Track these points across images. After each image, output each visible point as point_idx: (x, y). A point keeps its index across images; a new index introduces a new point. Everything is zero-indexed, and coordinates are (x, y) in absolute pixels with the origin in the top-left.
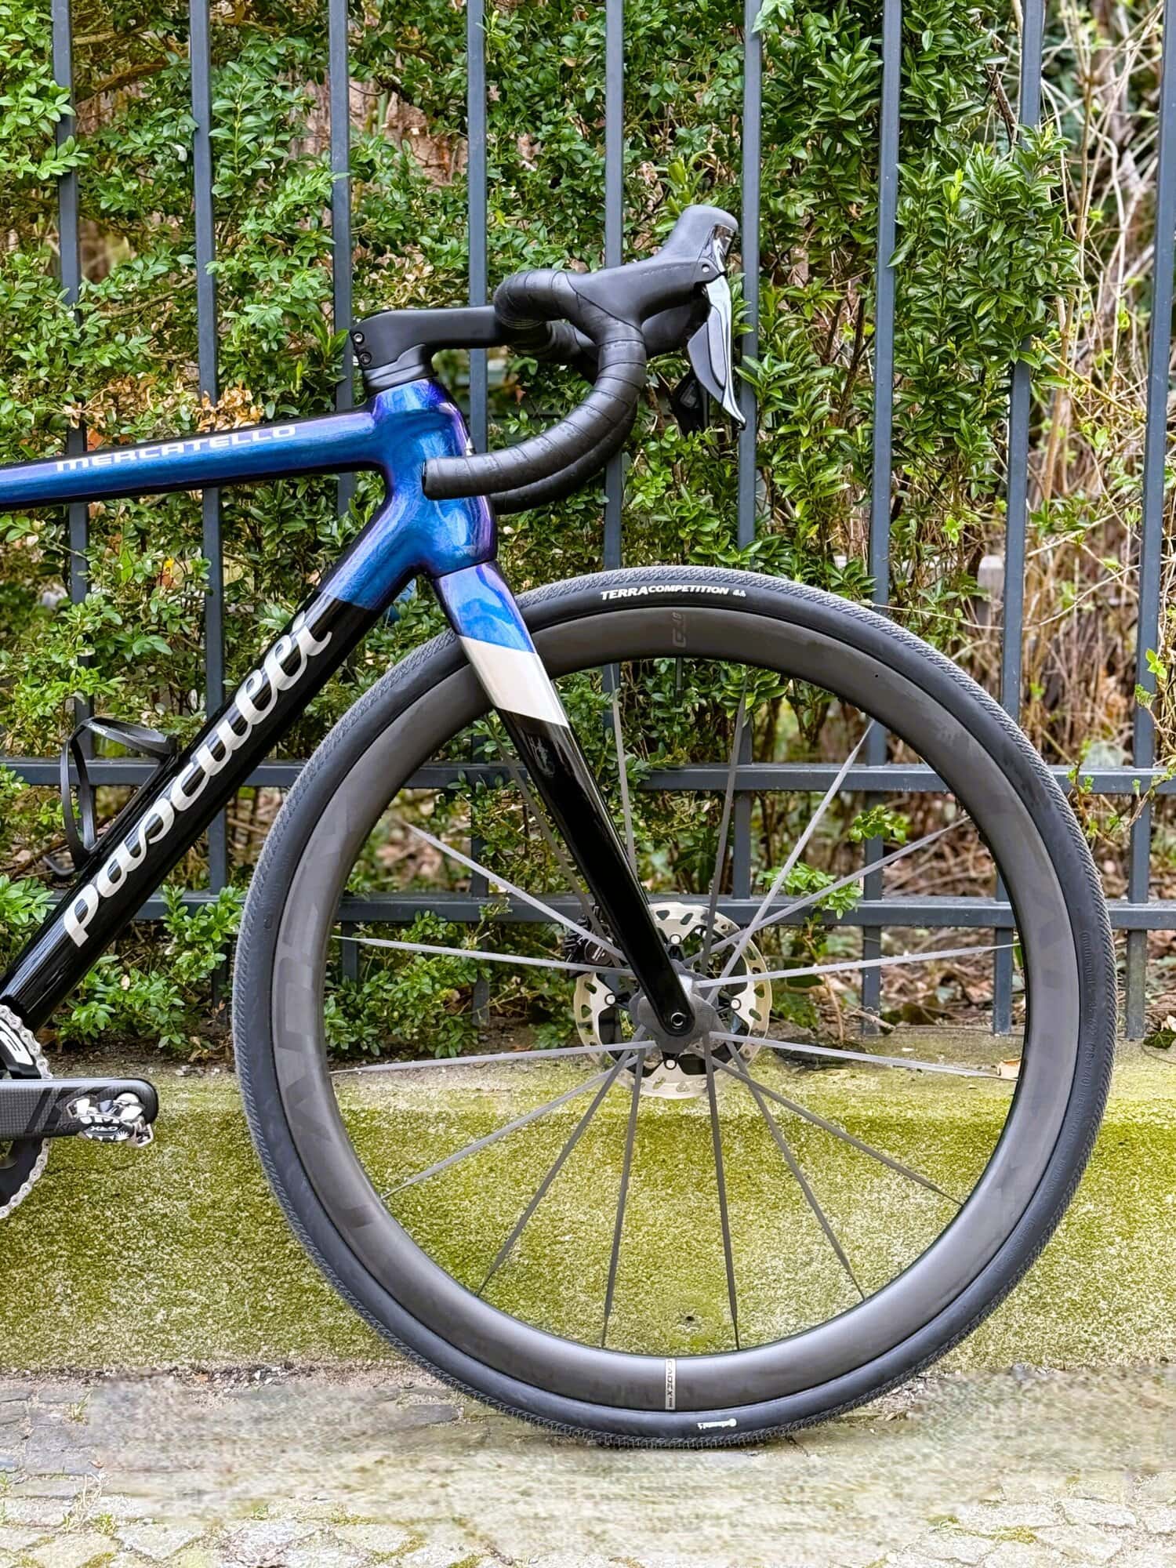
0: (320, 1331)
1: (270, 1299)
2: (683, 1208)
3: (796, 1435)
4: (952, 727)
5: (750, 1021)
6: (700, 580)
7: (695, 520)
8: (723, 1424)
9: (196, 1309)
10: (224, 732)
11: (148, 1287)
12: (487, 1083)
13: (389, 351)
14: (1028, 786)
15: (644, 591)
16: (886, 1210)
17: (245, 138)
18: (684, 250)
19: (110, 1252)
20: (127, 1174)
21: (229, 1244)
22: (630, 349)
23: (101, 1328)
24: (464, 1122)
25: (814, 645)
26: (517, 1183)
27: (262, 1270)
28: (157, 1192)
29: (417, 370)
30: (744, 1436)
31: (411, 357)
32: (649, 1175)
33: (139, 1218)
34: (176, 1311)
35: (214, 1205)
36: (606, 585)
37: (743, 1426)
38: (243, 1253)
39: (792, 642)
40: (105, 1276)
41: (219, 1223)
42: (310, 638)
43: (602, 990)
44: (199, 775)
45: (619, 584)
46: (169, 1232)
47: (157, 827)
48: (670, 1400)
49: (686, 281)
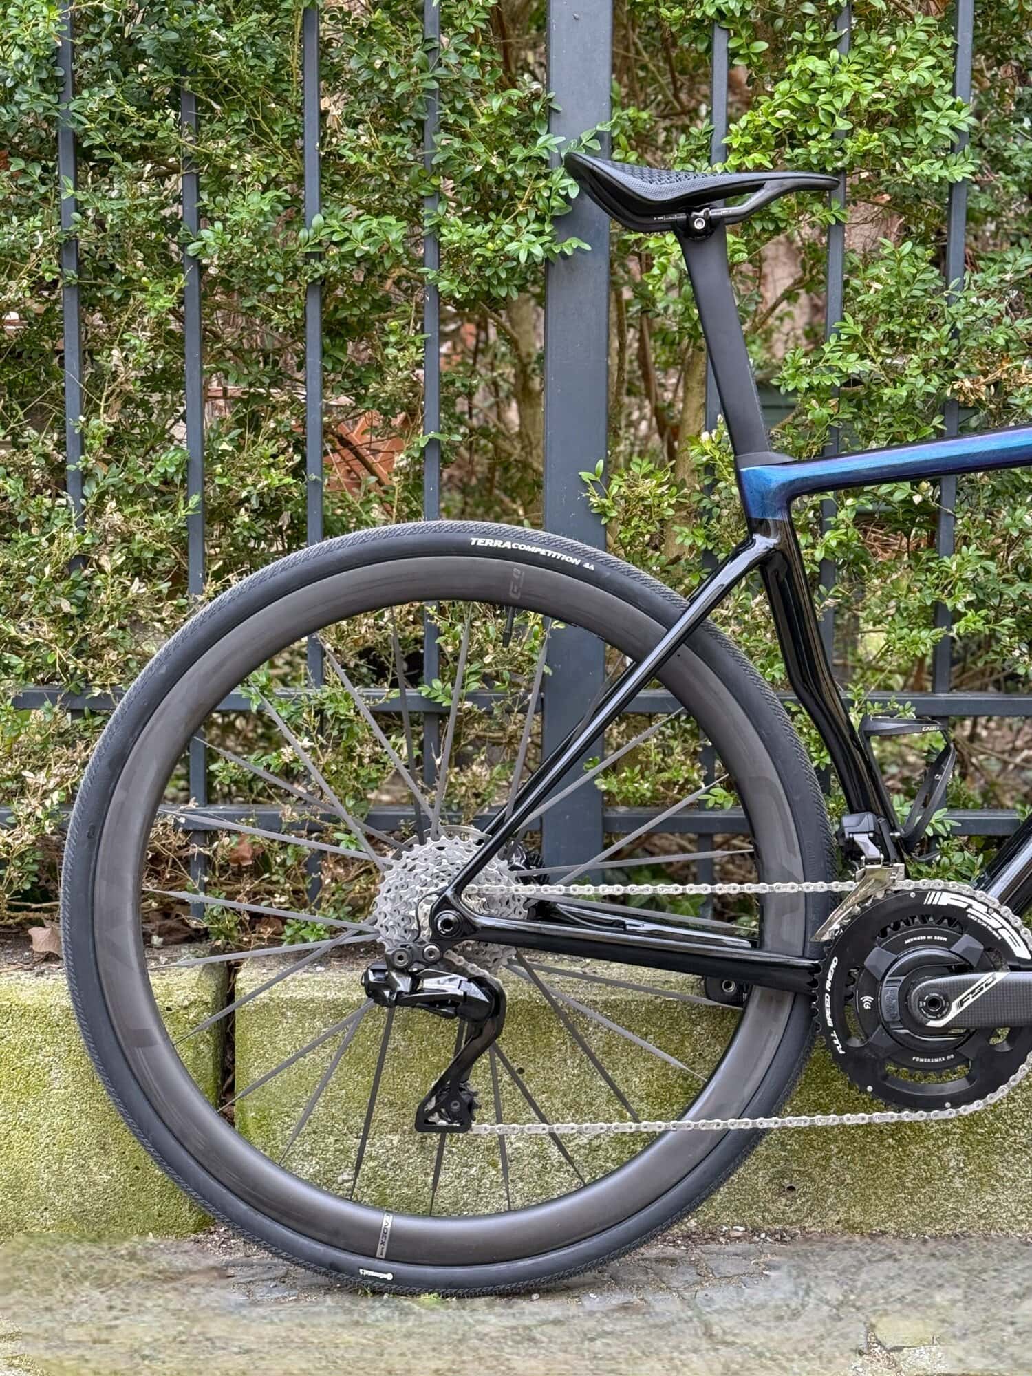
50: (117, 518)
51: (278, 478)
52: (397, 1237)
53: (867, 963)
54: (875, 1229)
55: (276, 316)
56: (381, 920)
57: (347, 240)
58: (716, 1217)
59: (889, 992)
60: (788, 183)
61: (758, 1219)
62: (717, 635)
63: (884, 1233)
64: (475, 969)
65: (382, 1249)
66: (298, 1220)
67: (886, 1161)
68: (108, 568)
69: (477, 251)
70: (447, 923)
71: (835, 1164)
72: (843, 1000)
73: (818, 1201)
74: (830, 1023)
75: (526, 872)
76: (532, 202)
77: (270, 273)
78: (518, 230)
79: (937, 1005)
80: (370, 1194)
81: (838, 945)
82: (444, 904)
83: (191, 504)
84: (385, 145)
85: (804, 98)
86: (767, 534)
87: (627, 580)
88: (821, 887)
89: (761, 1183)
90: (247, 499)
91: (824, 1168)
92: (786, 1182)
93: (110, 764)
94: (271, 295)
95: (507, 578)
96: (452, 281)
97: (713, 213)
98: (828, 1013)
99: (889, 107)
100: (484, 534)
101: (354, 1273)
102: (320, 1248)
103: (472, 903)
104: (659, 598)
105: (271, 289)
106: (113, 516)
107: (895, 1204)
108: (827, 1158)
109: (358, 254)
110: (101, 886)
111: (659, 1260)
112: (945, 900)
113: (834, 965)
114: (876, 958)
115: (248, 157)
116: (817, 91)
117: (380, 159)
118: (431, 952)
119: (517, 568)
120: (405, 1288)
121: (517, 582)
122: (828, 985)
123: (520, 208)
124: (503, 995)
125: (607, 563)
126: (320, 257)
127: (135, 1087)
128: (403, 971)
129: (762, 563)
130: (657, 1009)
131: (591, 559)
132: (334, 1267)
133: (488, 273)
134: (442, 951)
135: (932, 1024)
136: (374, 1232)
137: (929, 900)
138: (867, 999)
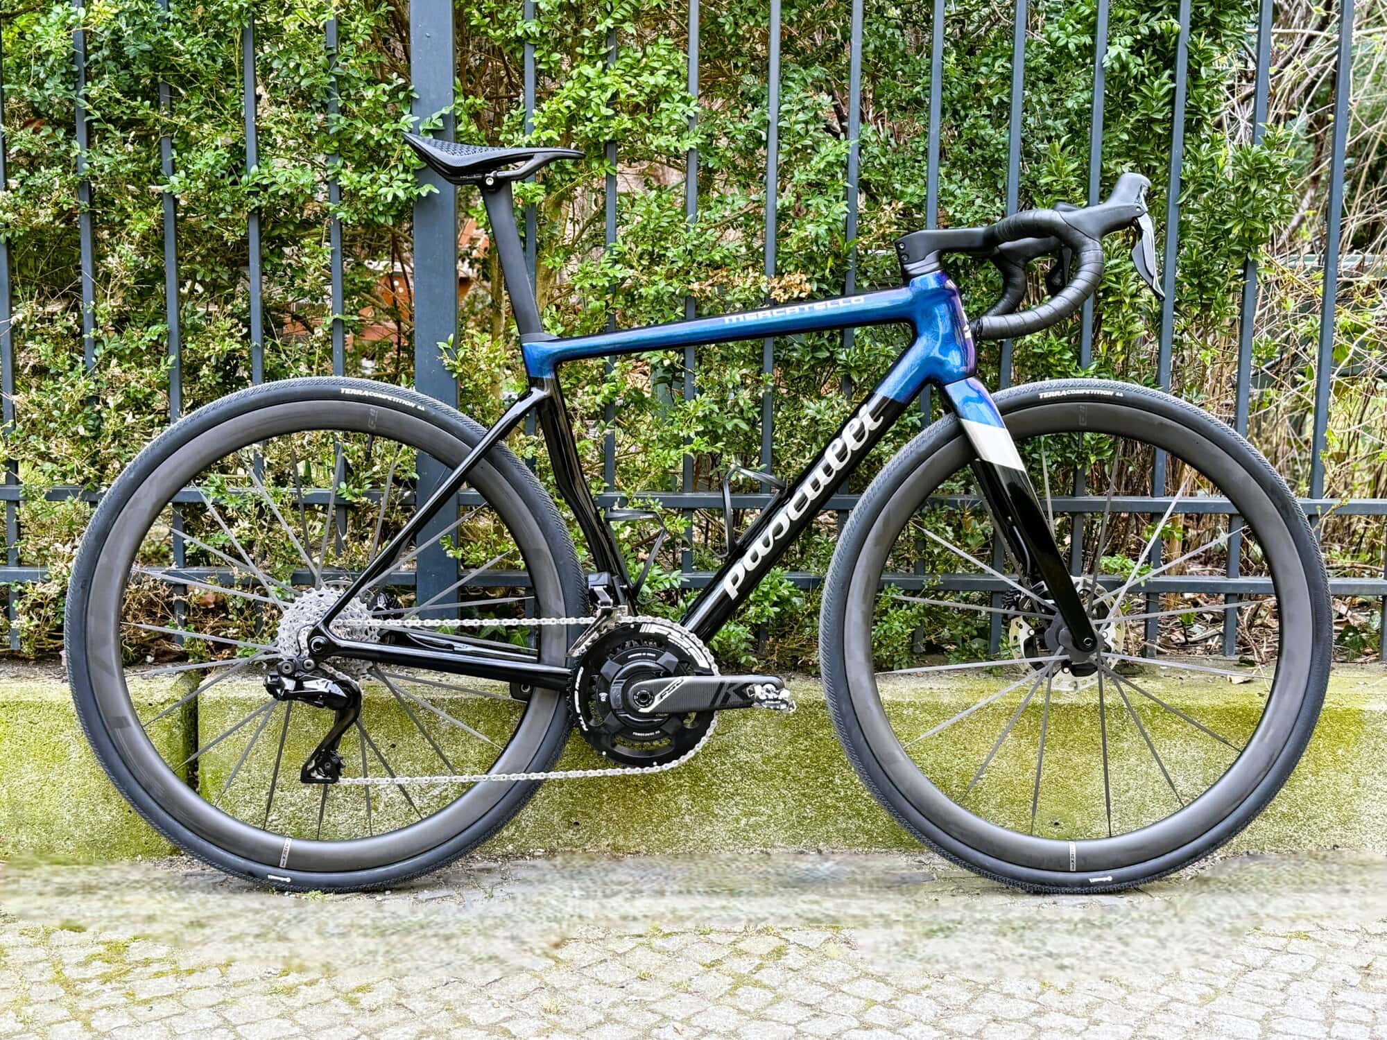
0: (838, 831)
1: (809, 812)
2: (1053, 758)
3: (1141, 887)
4: (1240, 473)
5: (1112, 645)
6: (1097, 387)
7: (1059, 352)
8: (1104, 879)
9: (765, 818)
10: (818, 474)
11: (736, 804)
12: (934, 684)
13: (920, 253)
14: (1285, 507)
15: (1064, 393)
16: (1174, 760)
17: (798, 127)
18: (1124, 199)
19: (714, 784)
20: (725, 738)
21: (784, 779)
22: (1097, 256)
23: (708, 829)
24: (923, 707)
25: (1161, 424)
26: (955, 743)
27: (804, 795)
28: (742, 748)
29: (936, 265)
30: (1116, 886)
31: (931, 257)
32: (1033, 739)
33: (732, 764)
34: (753, 819)
35: (776, 756)
36: (1042, 390)
37: (1117, 880)
38: (792, 785)
39: (1150, 423)
40: (711, 798)
41: (779, 767)
42: (871, 421)
43: (1026, 627)
44: (804, 498)
45: (1049, 389)
46: (748, 772)
47: (779, 529)
48: (1073, 867)
49: (1127, 216)
50: (117, 371)
51: (231, 344)
52: (293, 854)
53: (602, 671)
54: (633, 850)
55: (226, 234)
56: (281, 643)
57: (273, 183)
58: (527, 842)
59: (616, 689)
60: (550, 155)
61: (554, 844)
62: (507, 454)
63: (638, 852)
64: (341, 675)
65: (283, 862)
66: (228, 844)
67: (640, 804)
68: (112, 405)
69: (363, 192)
70: (317, 645)
71: (605, 807)
72: (586, 697)
73: (595, 831)
74: (578, 710)
75: (386, 612)
76: (400, 159)
77: (221, 205)
78: (391, 179)
79: (646, 699)
80: (292, 828)
81: (583, 660)
82: (316, 632)
83: (169, 362)
84: (300, 120)
85: (583, 93)
86: (541, 387)
87: (446, 417)
88: (572, 621)
89: (556, 820)
90: (209, 358)
91: (599, 810)
92: (573, 820)
93: (96, 539)
94: (221, 220)
95: (366, 415)
96: (347, 212)
97: (500, 174)
98: (577, 703)
99: (640, 99)
100: (350, 386)
101: (264, 877)
102: (242, 862)
103: (338, 632)
104: (469, 430)
105: (223, 215)
106: (115, 369)
107: (646, 833)
108: (601, 803)
109: (281, 193)
110: (91, 620)
111: (481, 870)
112: (653, 629)
113: (581, 672)
114: (609, 667)
115: (206, 126)
116: (591, 89)
117: (296, 129)
118: (308, 664)
119: (374, 409)
120: (298, 887)
121: (373, 418)
122: (577, 686)
123: (393, 163)
124: (359, 693)
125: (434, 406)
126: (256, 194)
127: (115, 754)
128: (289, 676)
129: (538, 405)
130: (485, 704)
131: (423, 403)
132: (251, 874)
133: (371, 206)
134: (317, 663)
135: (642, 710)
136: (278, 851)
137: (642, 630)
138: (603, 696)
